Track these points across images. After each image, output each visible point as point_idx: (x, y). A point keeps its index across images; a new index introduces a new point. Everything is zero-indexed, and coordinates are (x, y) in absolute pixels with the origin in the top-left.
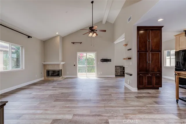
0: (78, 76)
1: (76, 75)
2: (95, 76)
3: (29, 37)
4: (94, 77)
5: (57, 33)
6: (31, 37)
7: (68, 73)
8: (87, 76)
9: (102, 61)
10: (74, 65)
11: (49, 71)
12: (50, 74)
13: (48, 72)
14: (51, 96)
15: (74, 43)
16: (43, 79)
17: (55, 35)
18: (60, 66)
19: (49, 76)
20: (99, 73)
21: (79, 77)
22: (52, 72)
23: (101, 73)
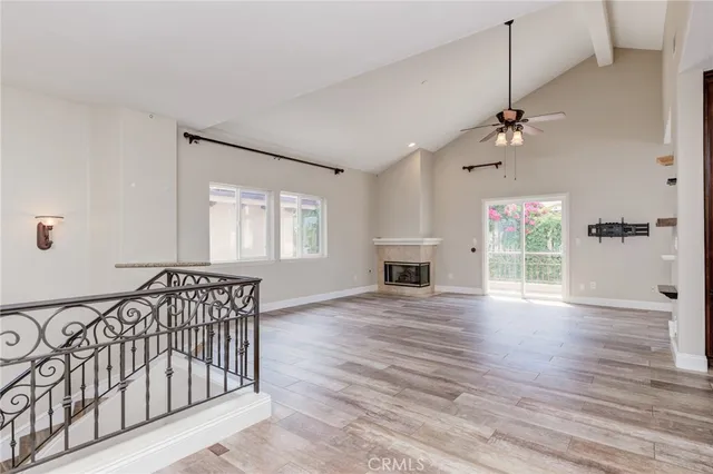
0: (488, 291)
1: (480, 284)
2: (560, 297)
3: (337, 171)
4: (558, 300)
5: (412, 145)
6: (342, 171)
7: (451, 276)
8: (527, 295)
9: (596, 235)
10: (473, 250)
11: (390, 266)
12: (395, 277)
13: (388, 268)
14: (370, 328)
15: (470, 168)
16: (374, 288)
17: (405, 153)
18: (422, 250)
19: (391, 280)
20: (582, 287)
21: (493, 297)
22: (401, 270)
23: (593, 285)
